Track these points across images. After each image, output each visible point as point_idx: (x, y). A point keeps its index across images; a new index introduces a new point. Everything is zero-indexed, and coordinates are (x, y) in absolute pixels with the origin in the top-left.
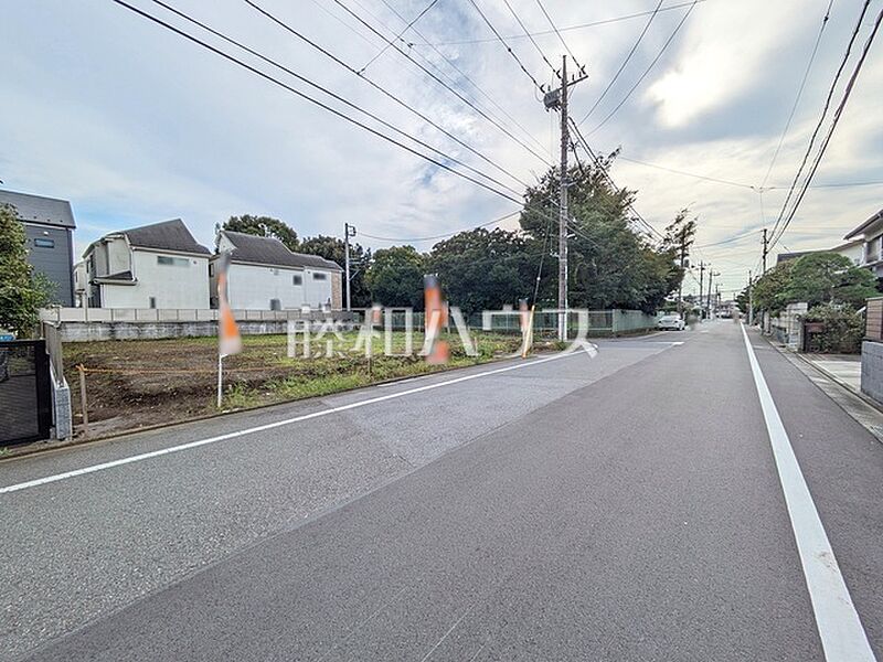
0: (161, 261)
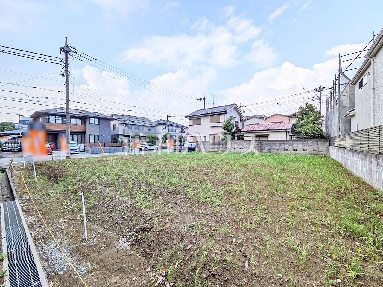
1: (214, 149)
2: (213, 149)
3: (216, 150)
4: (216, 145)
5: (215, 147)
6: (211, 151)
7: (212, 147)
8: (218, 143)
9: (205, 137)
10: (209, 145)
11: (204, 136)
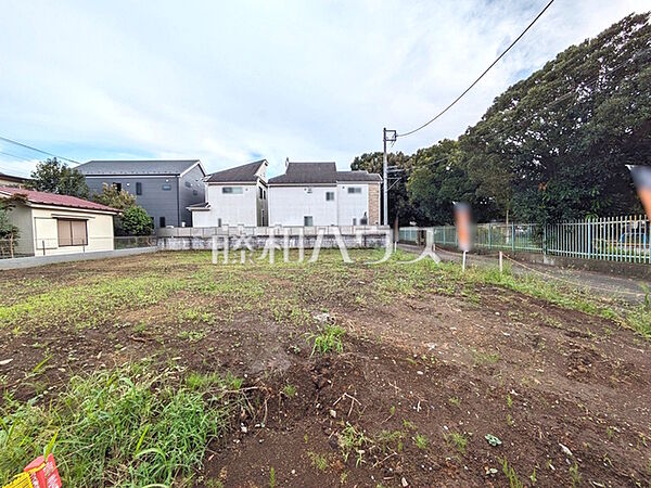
0: (224, 191)
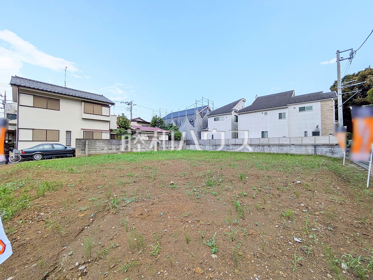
0: (215, 120)
1: (111, 151)
2: (109, 151)
3: (115, 151)
4: (114, 145)
5: (113, 147)
6: (106, 153)
7: (108, 148)
8: (118, 143)
9: (69, 132)
10: (103, 145)
11: (67, 131)
